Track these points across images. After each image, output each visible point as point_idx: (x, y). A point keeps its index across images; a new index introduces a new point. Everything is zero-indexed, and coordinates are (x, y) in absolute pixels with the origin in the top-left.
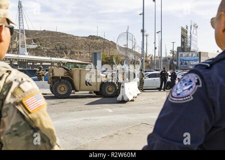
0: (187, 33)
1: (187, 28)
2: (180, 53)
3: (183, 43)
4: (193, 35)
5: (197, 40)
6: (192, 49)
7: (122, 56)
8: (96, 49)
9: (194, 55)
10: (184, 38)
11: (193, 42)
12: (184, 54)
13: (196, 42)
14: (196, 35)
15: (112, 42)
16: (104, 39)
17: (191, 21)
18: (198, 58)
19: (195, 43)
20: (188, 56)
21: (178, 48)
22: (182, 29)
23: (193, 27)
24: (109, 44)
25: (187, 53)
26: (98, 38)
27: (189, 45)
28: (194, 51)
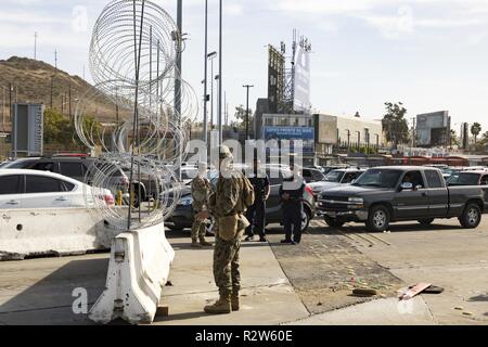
0: (282, 61)
1: (283, 49)
2: (265, 116)
3: (272, 89)
4: (299, 70)
5: (308, 82)
6: (298, 104)
7: (106, 118)
8: (30, 97)
9: (302, 122)
10: (275, 76)
11: (298, 87)
12: (277, 119)
13: (306, 86)
14: (306, 68)
15: (76, 77)
16: (56, 70)
17: (294, 31)
18: (311, 130)
19: (303, 89)
20: (285, 123)
21: (260, 102)
22: (271, 51)
23: (298, 48)
24: (70, 84)
25: (283, 117)
26: (35, 65)
27: (288, 94)
28: (302, 113)
